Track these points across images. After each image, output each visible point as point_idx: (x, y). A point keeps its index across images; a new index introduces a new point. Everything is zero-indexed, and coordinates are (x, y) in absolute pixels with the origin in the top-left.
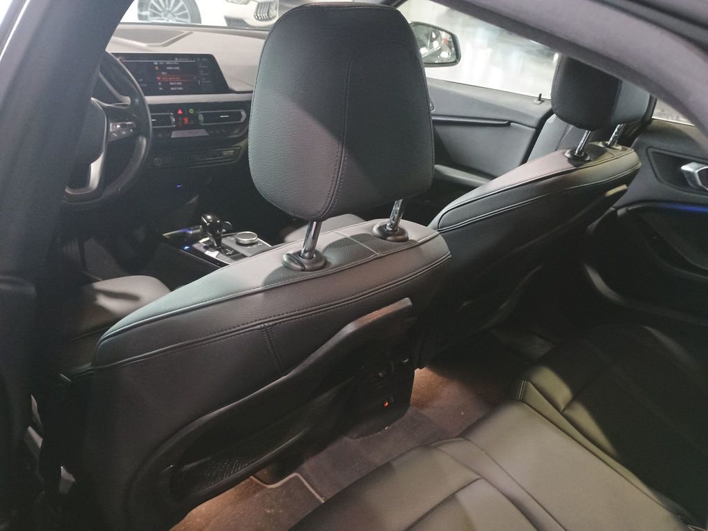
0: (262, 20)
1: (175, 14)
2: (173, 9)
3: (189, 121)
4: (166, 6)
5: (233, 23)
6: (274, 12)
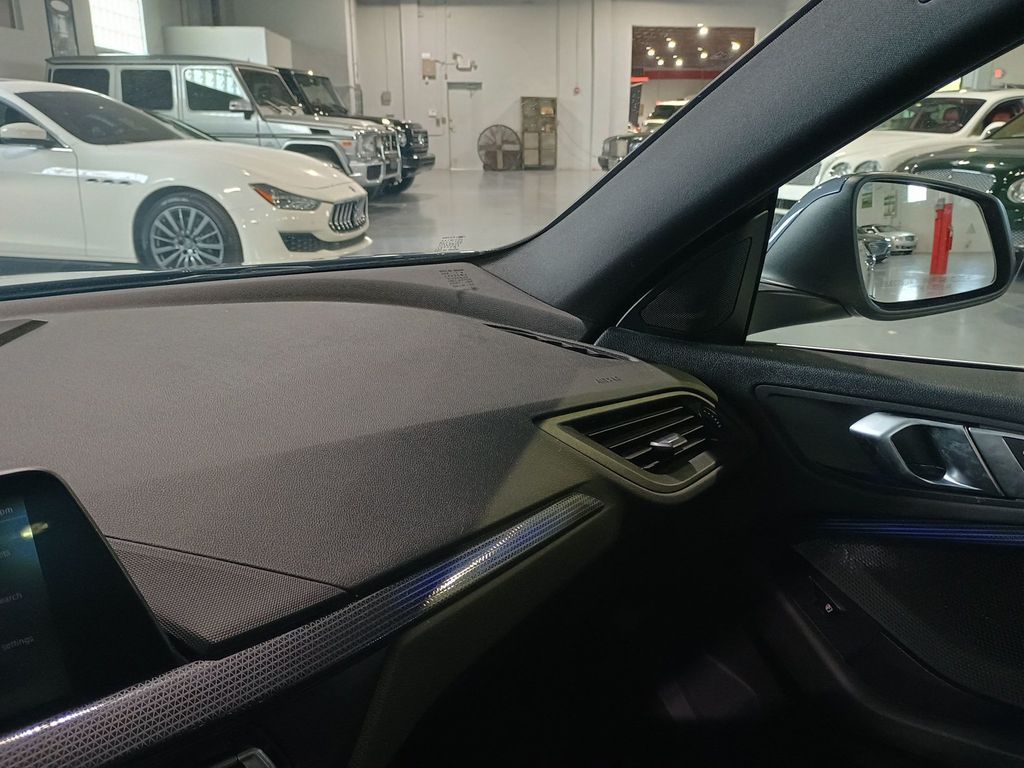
0: (342, 231)
1: (197, 239)
2: (192, 231)
4: (180, 228)
5: (295, 240)
6: (361, 216)
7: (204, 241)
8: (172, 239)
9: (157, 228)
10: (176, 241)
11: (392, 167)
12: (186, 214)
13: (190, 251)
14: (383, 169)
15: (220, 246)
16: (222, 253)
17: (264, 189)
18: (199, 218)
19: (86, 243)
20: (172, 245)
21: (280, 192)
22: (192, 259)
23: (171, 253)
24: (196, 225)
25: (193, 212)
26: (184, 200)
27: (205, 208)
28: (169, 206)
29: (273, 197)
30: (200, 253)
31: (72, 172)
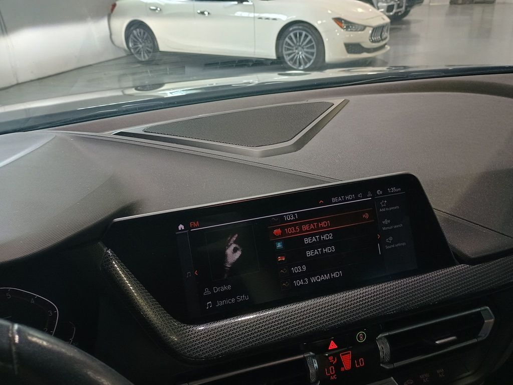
0: (375, 42)
1: (304, 47)
2: (302, 43)
3: (354, 358)
4: (297, 42)
5: (351, 47)
6: (386, 34)
7: (307, 48)
8: (293, 47)
9: (287, 42)
10: (294, 48)
11: (401, 5)
12: (301, 34)
13: (300, 53)
14: (395, 7)
15: (315, 50)
16: (315, 54)
17: (338, 20)
18: (306, 36)
19: (255, 49)
20: (293, 50)
21: (347, 22)
22: (301, 57)
23: (291, 54)
24: (304, 40)
25: (304, 33)
26: (300, 27)
27: (310, 32)
28: (293, 30)
29: (343, 25)
30: (305, 54)
31: (252, 15)
